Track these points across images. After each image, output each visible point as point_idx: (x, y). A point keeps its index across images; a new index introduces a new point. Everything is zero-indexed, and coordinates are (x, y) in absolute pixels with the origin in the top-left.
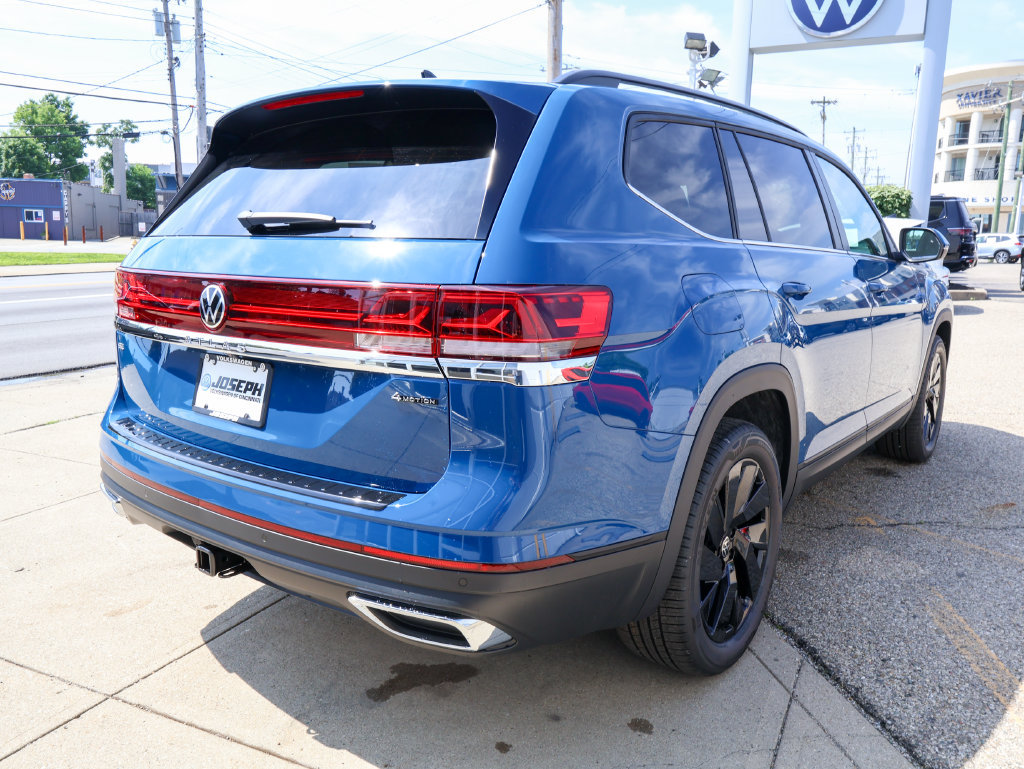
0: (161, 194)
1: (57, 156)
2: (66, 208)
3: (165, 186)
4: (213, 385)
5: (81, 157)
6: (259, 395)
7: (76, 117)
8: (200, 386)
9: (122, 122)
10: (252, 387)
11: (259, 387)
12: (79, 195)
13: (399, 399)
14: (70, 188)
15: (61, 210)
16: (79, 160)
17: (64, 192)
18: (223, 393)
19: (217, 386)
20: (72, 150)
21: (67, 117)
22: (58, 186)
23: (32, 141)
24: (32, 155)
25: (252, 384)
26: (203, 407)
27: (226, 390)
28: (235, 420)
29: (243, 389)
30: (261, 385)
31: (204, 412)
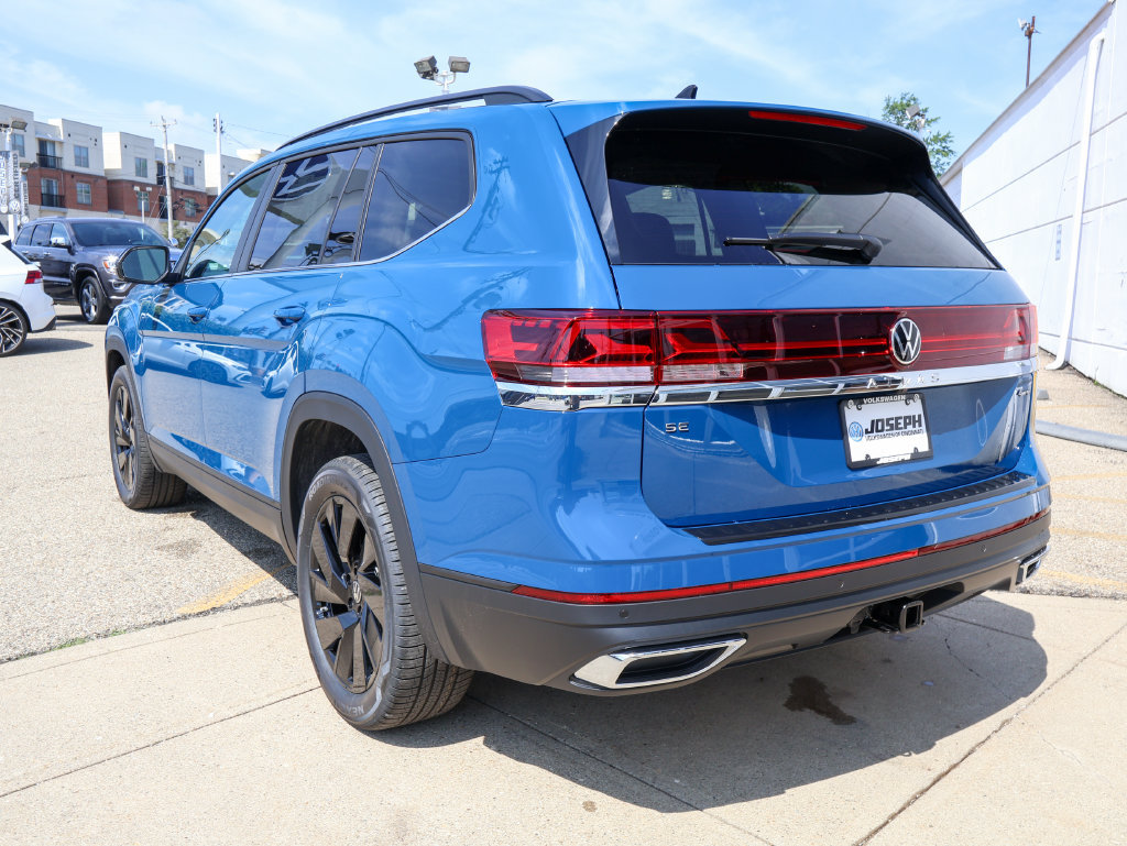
4: (867, 432)
6: (920, 425)
8: (850, 439)
10: (910, 420)
11: (917, 419)
18: (882, 437)
19: (872, 431)
25: (909, 417)
26: (864, 459)
27: (885, 432)
28: (908, 457)
29: (902, 425)
30: (920, 416)
31: (869, 464)
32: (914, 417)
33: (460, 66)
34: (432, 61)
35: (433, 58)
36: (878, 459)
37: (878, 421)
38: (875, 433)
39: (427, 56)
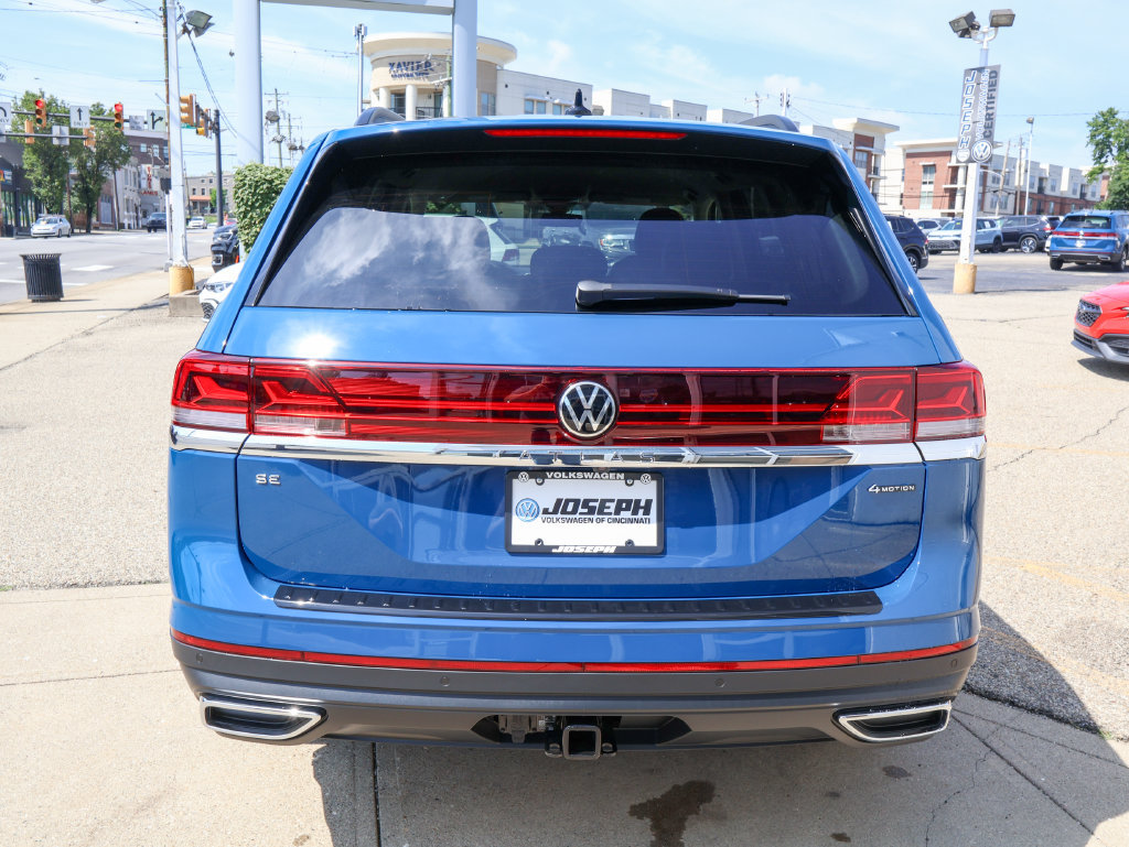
4: (546, 511)
6: (647, 512)
8: (515, 518)
10: (633, 506)
11: (643, 504)
13: (877, 490)
18: (570, 520)
19: (555, 512)
25: (629, 502)
26: (533, 544)
27: (577, 516)
28: (612, 550)
29: (612, 510)
30: (649, 502)
31: (539, 550)
32: (638, 501)
33: (1004, 20)
34: (970, 17)
35: (972, 13)
36: (557, 547)
37: (568, 501)
38: (559, 515)
39: (965, 12)
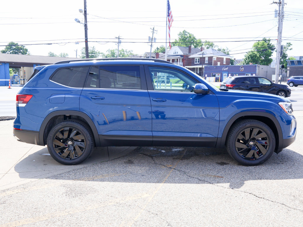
0: (288, 67)
1: (263, 57)
2: (257, 73)
3: (290, 64)
5: (270, 56)
7: (271, 44)
9: (287, 43)
12: (262, 69)
14: (259, 67)
15: (256, 74)
16: (270, 58)
17: (257, 68)
20: (268, 54)
21: (268, 44)
22: (256, 66)
23: (256, 52)
24: (256, 57)
